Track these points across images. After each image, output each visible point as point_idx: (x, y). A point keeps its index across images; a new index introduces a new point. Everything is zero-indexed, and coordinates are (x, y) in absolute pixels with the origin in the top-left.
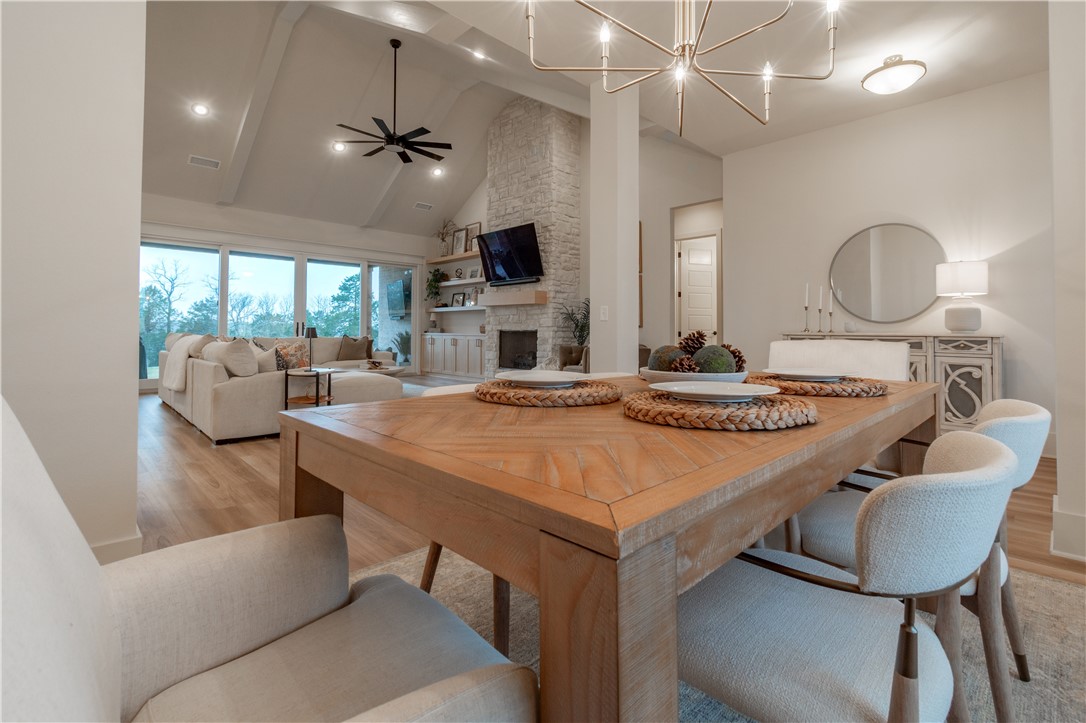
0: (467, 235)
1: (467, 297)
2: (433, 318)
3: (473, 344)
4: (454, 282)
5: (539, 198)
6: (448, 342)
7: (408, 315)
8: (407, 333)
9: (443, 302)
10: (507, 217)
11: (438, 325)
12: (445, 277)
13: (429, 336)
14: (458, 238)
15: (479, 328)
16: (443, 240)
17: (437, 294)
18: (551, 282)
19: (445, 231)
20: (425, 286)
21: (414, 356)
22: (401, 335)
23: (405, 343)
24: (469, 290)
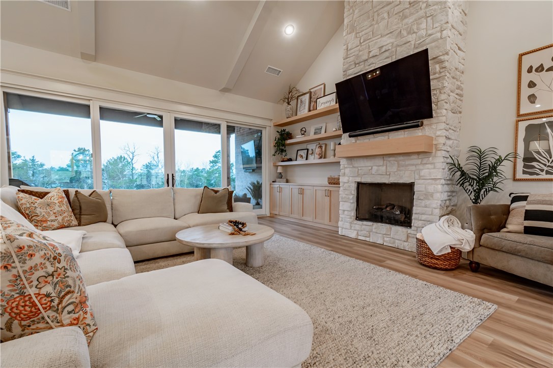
0: (310, 98)
1: (310, 152)
2: (280, 170)
3: (320, 194)
4: (299, 138)
6: (296, 191)
7: (260, 168)
8: (258, 182)
9: (288, 157)
10: (372, 60)
11: (282, 176)
12: (289, 136)
13: (276, 185)
14: (301, 102)
15: (327, 179)
16: (289, 103)
17: (282, 151)
19: (290, 96)
20: (272, 145)
21: (265, 201)
22: (253, 184)
23: (257, 190)
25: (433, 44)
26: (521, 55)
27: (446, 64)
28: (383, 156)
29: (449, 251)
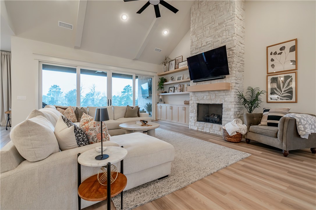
0: (176, 62)
1: (175, 88)
2: (161, 97)
3: (181, 109)
4: (170, 82)
5: (225, 34)
6: (169, 108)
7: (150, 96)
8: (150, 103)
9: (165, 91)
10: (203, 48)
11: (162, 100)
12: (165, 81)
13: (159, 105)
14: (171, 64)
15: (184, 102)
16: (165, 65)
17: (162, 88)
18: (234, 78)
19: (166, 61)
20: (157, 85)
21: (153, 113)
22: (147, 104)
23: (149, 108)
24: (176, 86)
25: (229, 42)
26: (268, 47)
27: (234, 51)
28: (209, 91)
29: (236, 134)
